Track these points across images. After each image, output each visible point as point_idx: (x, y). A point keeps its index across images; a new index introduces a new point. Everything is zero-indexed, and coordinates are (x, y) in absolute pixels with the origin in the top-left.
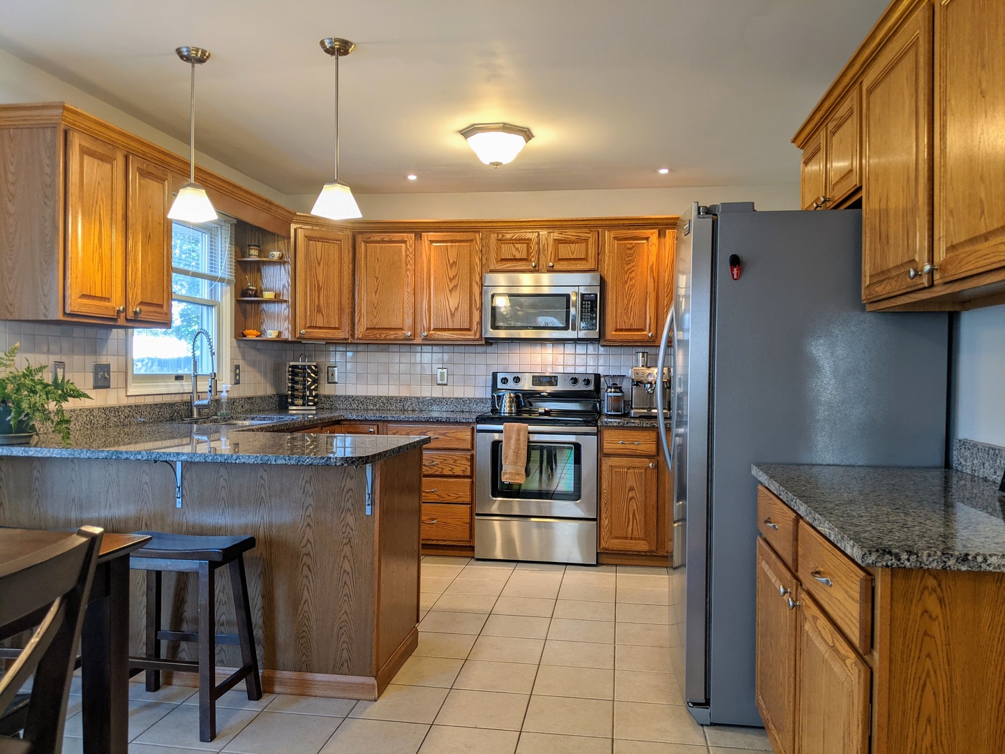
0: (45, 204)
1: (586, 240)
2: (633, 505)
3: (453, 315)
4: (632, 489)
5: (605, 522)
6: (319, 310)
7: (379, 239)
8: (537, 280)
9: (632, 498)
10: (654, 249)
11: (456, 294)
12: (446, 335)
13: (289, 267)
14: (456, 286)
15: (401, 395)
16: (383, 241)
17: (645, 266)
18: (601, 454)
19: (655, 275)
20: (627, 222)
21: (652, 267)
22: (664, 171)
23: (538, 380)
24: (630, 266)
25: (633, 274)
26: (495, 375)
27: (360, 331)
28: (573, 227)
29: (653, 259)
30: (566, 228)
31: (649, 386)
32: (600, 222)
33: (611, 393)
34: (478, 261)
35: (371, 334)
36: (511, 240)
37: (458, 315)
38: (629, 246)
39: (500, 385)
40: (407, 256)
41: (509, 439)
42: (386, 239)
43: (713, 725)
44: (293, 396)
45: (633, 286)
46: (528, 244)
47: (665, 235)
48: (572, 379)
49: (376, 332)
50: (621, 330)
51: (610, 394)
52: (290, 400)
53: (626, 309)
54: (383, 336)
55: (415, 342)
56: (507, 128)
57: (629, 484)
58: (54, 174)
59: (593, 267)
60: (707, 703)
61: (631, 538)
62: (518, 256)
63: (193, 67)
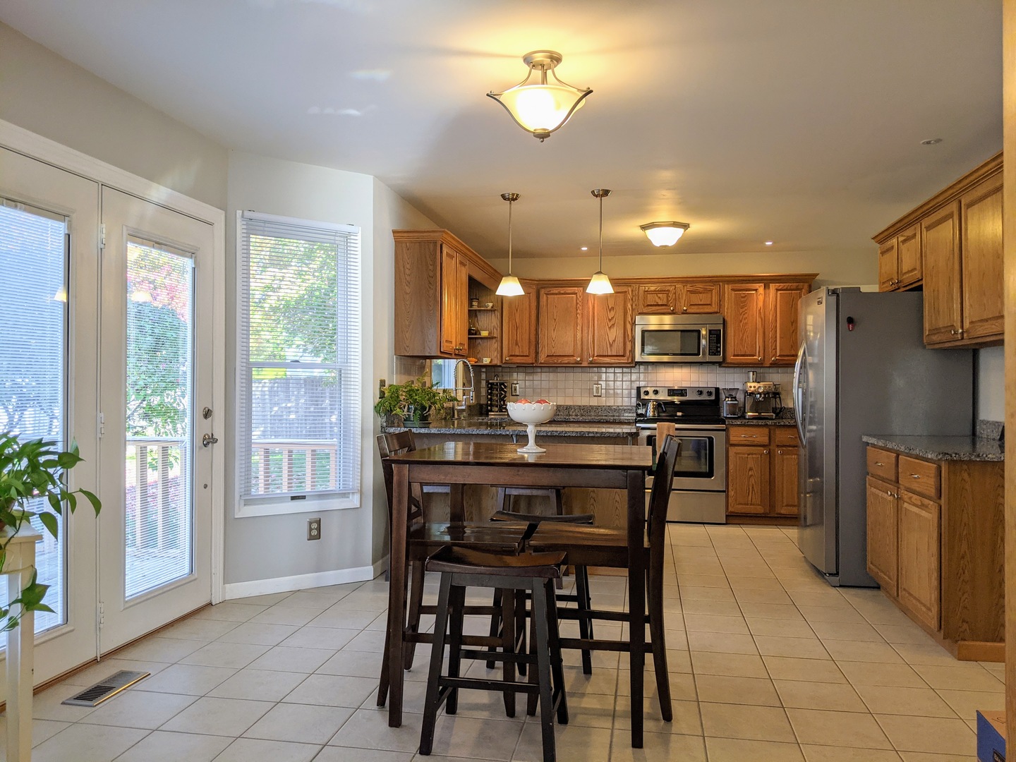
0: (430, 288)
1: (711, 291)
2: (752, 481)
3: (611, 345)
4: (751, 469)
5: (731, 493)
6: (517, 344)
7: (556, 292)
8: (661, 320)
9: (751, 476)
10: (761, 298)
11: (614, 330)
12: (607, 360)
13: (498, 314)
14: (613, 325)
15: (566, 404)
16: (560, 294)
17: (755, 310)
18: (729, 444)
19: (763, 316)
20: (741, 278)
21: (760, 311)
22: (769, 243)
23: (672, 392)
24: (744, 310)
25: (746, 316)
26: (638, 389)
27: (542, 358)
28: (701, 282)
29: (761, 304)
30: (696, 282)
31: (758, 396)
32: (721, 279)
34: (630, 307)
35: (550, 360)
36: (655, 291)
37: (615, 345)
38: (742, 295)
39: (643, 397)
40: (577, 303)
41: (661, 434)
42: (562, 292)
43: (841, 586)
44: (491, 405)
45: (746, 323)
46: (668, 294)
47: (769, 288)
48: (698, 391)
49: (554, 358)
50: (738, 355)
51: (729, 402)
52: (489, 408)
53: (742, 340)
54: (559, 361)
55: (583, 365)
56: (676, 224)
57: (749, 466)
58: (435, 270)
59: (716, 310)
60: (837, 574)
61: (751, 504)
62: (660, 303)
63: (510, 203)
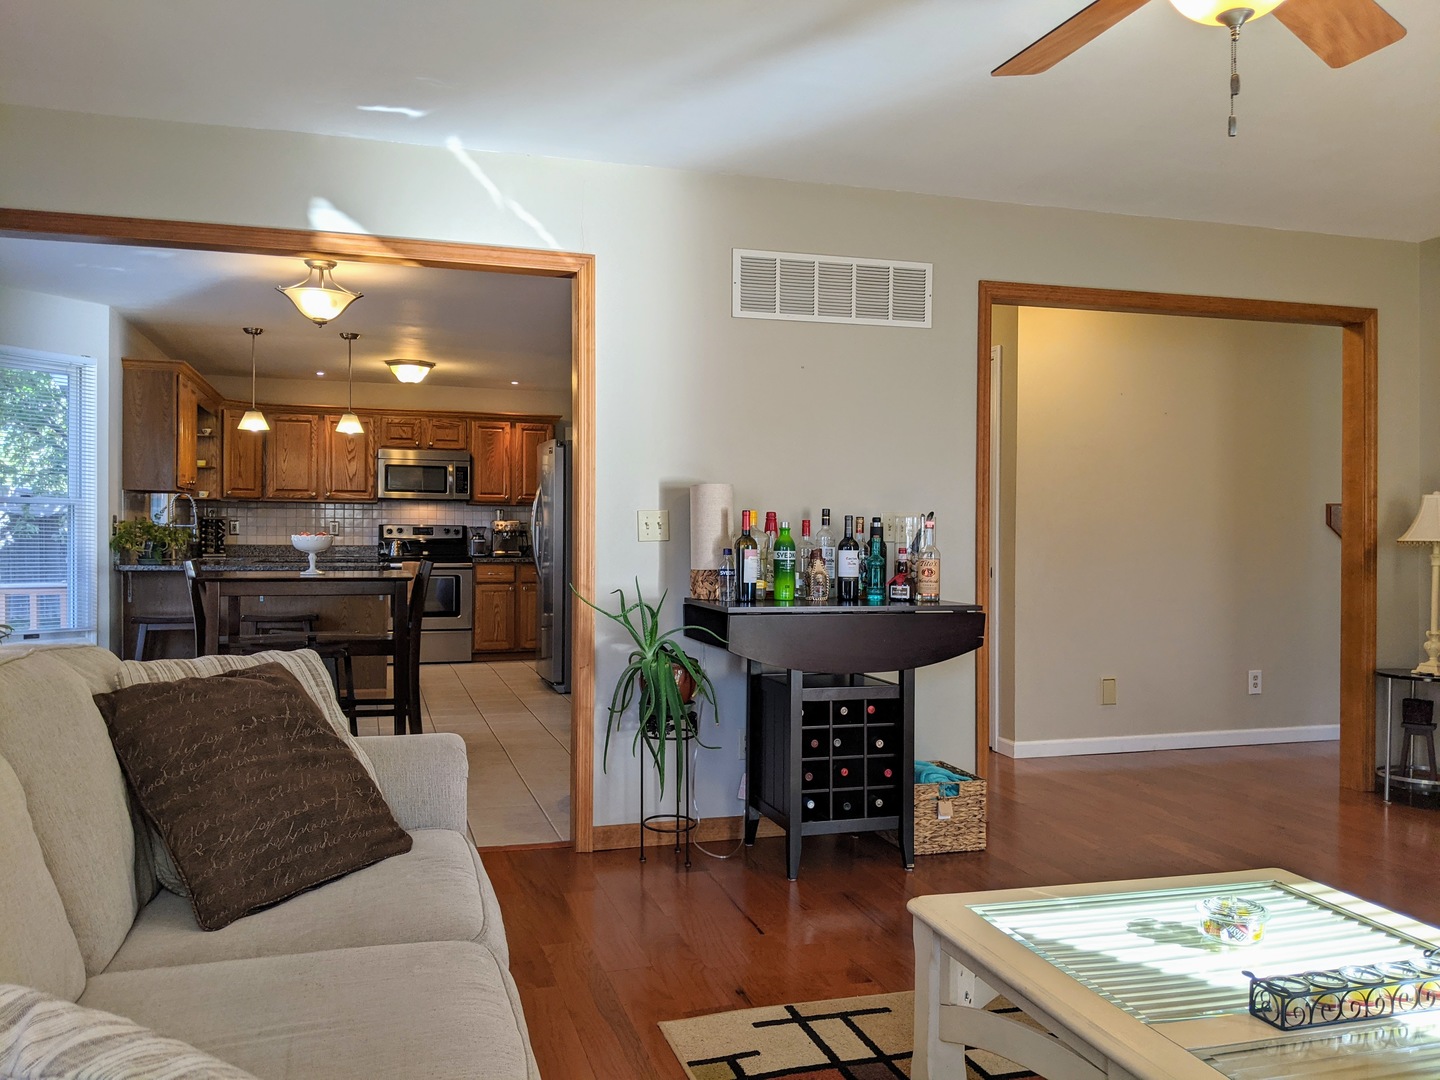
0: (164, 420)
1: (458, 426)
2: (498, 617)
3: (351, 480)
4: (497, 606)
5: (478, 631)
6: (240, 476)
7: (287, 418)
9: (497, 613)
10: (508, 436)
11: (354, 463)
12: (346, 495)
13: (218, 442)
14: (354, 457)
16: (291, 420)
17: (502, 448)
18: (476, 582)
19: (509, 455)
20: (488, 416)
21: (506, 449)
22: (515, 383)
23: (417, 530)
24: (491, 447)
25: (493, 454)
26: (381, 527)
27: (270, 492)
28: (447, 417)
29: (507, 443)
30: (442, 417)
31: (505, 534)
32: (468, 415)
33: (476, 540)
34: (372, 439)
35: (280, 494)
36: (399, 423)
37: (355, 480)
38: (489, 433)
39: (386, 536)
40: (311, 432)
42: (293, 419)
44: (206, 546)
45: (493, 462)
46: (413, 428)
47: (515, 427)
48: (445, 530)
49: (283, 493)
50: (485, 494)
52: (203, 548)
53: (489, 477)
54: (291, 496)
55: (318, 501)
56: (422, 363)
57: (495, 603)
58: (170, 402)
59: (463, 446)
61: (497, 641)
62: (405, 436)
63: (253, 337)
